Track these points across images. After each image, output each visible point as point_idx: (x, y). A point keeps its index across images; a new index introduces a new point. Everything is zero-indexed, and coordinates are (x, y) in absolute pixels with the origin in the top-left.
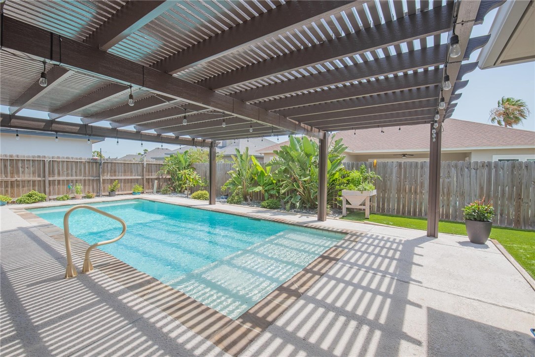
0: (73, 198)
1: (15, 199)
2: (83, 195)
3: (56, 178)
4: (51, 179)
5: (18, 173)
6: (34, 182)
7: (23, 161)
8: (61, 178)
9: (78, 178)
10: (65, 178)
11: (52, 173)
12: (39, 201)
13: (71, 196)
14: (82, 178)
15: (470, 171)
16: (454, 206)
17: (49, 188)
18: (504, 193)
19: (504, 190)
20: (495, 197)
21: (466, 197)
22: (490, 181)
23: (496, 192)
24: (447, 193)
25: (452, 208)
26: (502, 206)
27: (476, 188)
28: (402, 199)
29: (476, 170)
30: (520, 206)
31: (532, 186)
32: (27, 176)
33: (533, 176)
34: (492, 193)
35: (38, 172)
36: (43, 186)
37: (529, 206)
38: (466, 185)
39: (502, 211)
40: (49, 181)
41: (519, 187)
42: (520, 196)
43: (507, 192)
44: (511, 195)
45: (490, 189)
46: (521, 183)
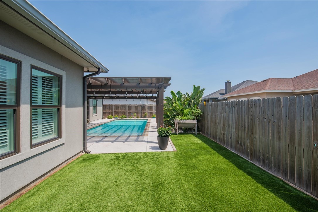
0: (133, 118)
1: (119, 117)
2: (137, 117)
3: (130, 111)
4: (129, 111)
5: (121, 109)
6: (125, 112)
7: (122, 106)
8: (131, 111)
9: (136, 111)
10: (132, 111)
11: (129, 109)
12: (124, 118)
13: (133, 117)
14: (137, 111)
15: (232, 108)
16: (227, 136)
17: (128, 114)
18: (245, 128)
19: (245, 126)
20: (242, 131)
21: (231, 129)
22: (239, 117)
23: (242, 126)
24: (224, 125)
25: (226, 136)
26: (244, 139)
27: (234, 122)
28: (212, 128)
29: (234, 107)
30: (252, 141)
31: (258, 123)
32: (123, 110)
33: (258, 112)
34: (240, 127)
35: (126, 109)
36: (127, 114)
37: (256, 141)
38: (231, 119)
39: (244, 143)
40: (128, 112)
41: (252, 123)
42: (252, 131)
43: (246, 127)
44: (248, 129)
45: (239, 124)
46: (252, 119)
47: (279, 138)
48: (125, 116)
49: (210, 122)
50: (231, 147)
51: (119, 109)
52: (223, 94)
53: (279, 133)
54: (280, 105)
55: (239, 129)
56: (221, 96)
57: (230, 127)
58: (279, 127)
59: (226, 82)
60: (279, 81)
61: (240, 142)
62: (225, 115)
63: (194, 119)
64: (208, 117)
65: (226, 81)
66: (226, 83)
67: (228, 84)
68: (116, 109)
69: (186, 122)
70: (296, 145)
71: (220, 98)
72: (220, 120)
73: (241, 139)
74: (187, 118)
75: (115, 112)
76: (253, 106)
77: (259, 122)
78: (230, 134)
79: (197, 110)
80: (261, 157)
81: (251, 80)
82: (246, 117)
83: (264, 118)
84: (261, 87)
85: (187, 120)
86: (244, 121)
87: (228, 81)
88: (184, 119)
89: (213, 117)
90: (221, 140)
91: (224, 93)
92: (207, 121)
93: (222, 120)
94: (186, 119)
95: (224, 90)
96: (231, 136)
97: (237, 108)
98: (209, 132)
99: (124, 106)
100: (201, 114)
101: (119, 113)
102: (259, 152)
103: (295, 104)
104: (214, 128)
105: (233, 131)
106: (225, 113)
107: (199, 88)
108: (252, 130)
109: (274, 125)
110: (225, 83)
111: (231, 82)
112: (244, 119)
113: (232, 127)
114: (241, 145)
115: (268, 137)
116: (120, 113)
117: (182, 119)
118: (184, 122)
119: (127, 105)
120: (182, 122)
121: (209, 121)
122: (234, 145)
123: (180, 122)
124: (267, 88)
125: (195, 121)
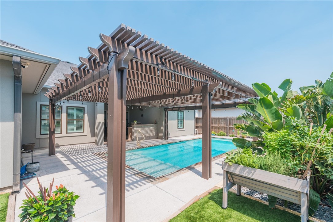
1: (216, 134)
6: (224, 127)
11: (230, 124)
12: (223, 136)
13: (235, 135)
17: (229, 131)
32: (222, 125)
35: (226, 124)
36: (227, 130)
40: (229, 128)
48: (225, 133)
51: (217, 124)
68: (214, 124)
75: (212, 126)
99: (223, 119)
101: (217, 129)
116: (219, 128)
119: (228, 117)
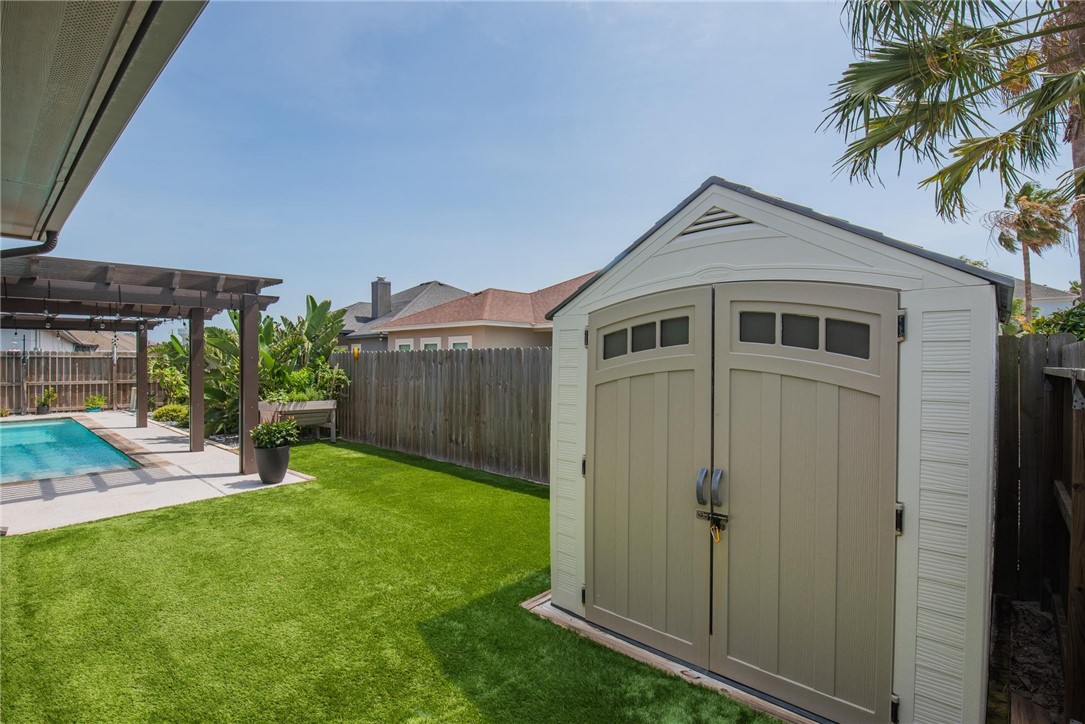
15: (436, 366)
16: (423, 429)
18: (464, 406)
19: (464, 400)
20: (457, 412)
21: (433, 413)
22: (452, 384)
23: (457, 404)
24: (417, 405)
25: (421, 432)
26: (463, 428)
27: (441, 397)
28: (380, 417)
29: (441, 364)
30: (478, 428)
31: (487, 393)
33: (488, 376)
34: (454, 405)
37: (486, 427)
38: (433, 391)
39: (463, 437)
41: (477, 395)
42: (478, 410)
43: (467, 404)
44: (470, 408)
45: (452, 398)
46: (478, 387)
47: (520, 414)
49: (373, 404)
50: (435, 452)
52: (365, 320)
53: (519, 406)
54: (520, 360)
55: (451, 411)
56: (361, 324)
57: (432, 408)
58: (519, 396)
59: (376, 283)
60: (507, 297)
61: (454, 438)
62: (417, 383)
63: (326, 398)
64: (366, 392)
65: (376, 280)
66: (375, 286)
67: (380, 287)
69: (306, 408)
70: (541, 420)
71: (358, 333)
72: (406, 395)
73: (457, 430)
74: (306, 397)
76: (480, 362)
77: (490, 391)
78: (432, 425)
79: (333, 372)
80: (493, 455)
81: (442, 282)
82: (467, 384)
83: (498, 384)
84: (473, 310)
85: (308, 403)
86: (463, 392)
87: (380, 279)
88: (298, 401)
89: (384, 388)
90: (410, 443)
91: (370, 316)
92: (366, 401)
93: (411, 395)
94: (304, 400)
95: (371, 306)
96: (435, 427)
97: (447, 365)
98: (372, 428)
100: (349, 382)
102: (491, 446)
103: (538, 359)
104: (387, 416)
105: (440, 417)
106: (419, 377)
107: (327, 305)
108: (478, 408)
109: (512, 395)
110: (373, 283)
111: (389, 284)
112: (463, 388)
113: (436, 407)
114: (457, 443)
115: (505, 416)
117: (292, 401)
118: (298, 409)
120: (291, 409)
121: (370, 401)
122: (440, 445)
123: (286, 409)
124: (486, 315)
125: (330, 405)
